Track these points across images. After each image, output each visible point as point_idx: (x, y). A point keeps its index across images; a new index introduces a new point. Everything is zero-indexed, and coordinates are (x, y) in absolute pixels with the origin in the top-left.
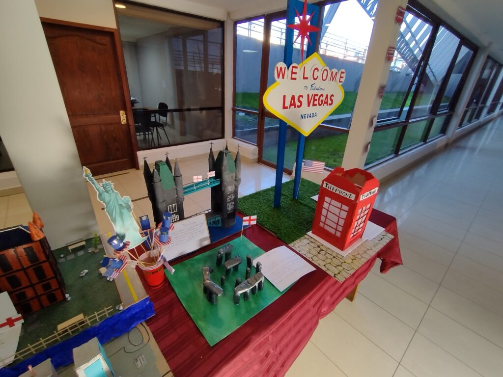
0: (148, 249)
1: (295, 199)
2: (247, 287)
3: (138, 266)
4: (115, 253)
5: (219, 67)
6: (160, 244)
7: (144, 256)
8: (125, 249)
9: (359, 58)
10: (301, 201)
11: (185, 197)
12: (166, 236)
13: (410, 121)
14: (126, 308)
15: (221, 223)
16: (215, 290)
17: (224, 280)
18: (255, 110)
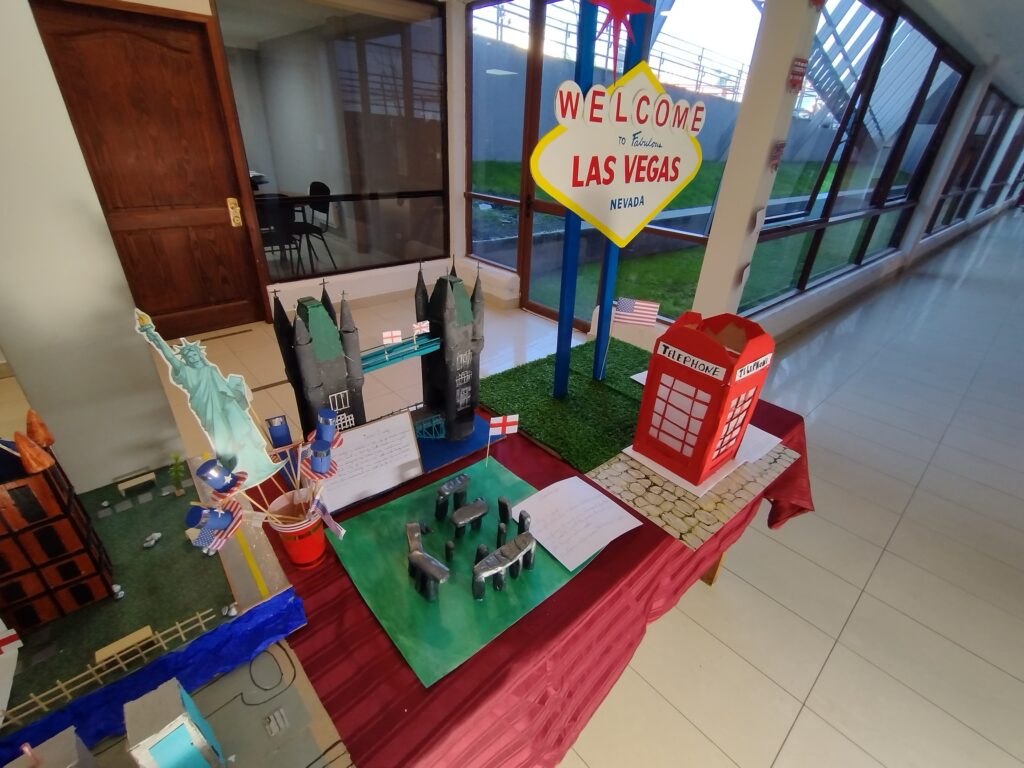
0: (289, 487)
1: (597, 380)
2: (501, 563)
3: (267, 523)
4: (214, 496)
5: (437, 107)
6: (312, 477)
7: (281, 502)
8: (235, 489)
9: (725, 90)
10: (609, 384)
11: (367, 376)
12: (325, 459)
13: (831, 220)
14: (244, 612)
15: (444, 431)
16: (432, 571)
17: (453, 549)
18: (513, 196)
